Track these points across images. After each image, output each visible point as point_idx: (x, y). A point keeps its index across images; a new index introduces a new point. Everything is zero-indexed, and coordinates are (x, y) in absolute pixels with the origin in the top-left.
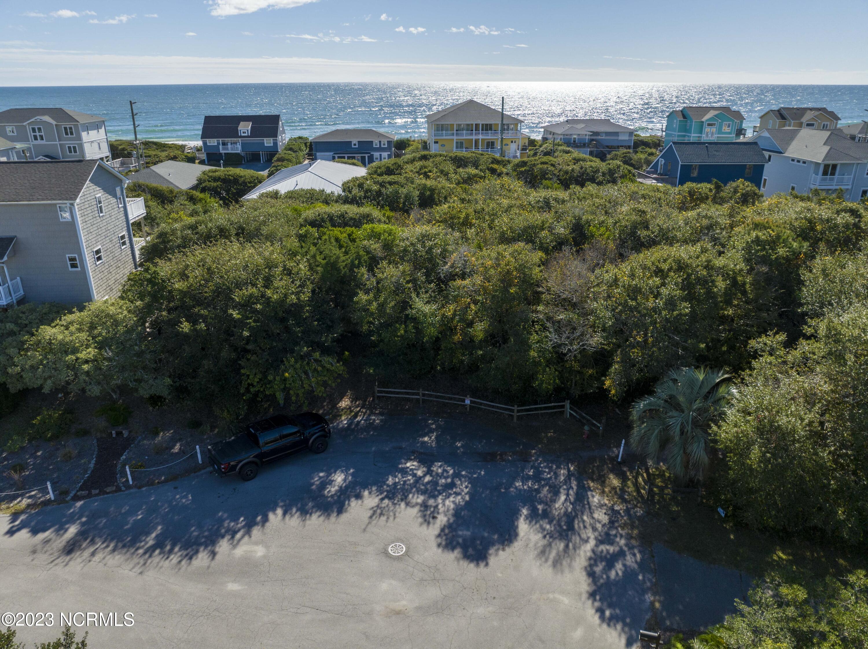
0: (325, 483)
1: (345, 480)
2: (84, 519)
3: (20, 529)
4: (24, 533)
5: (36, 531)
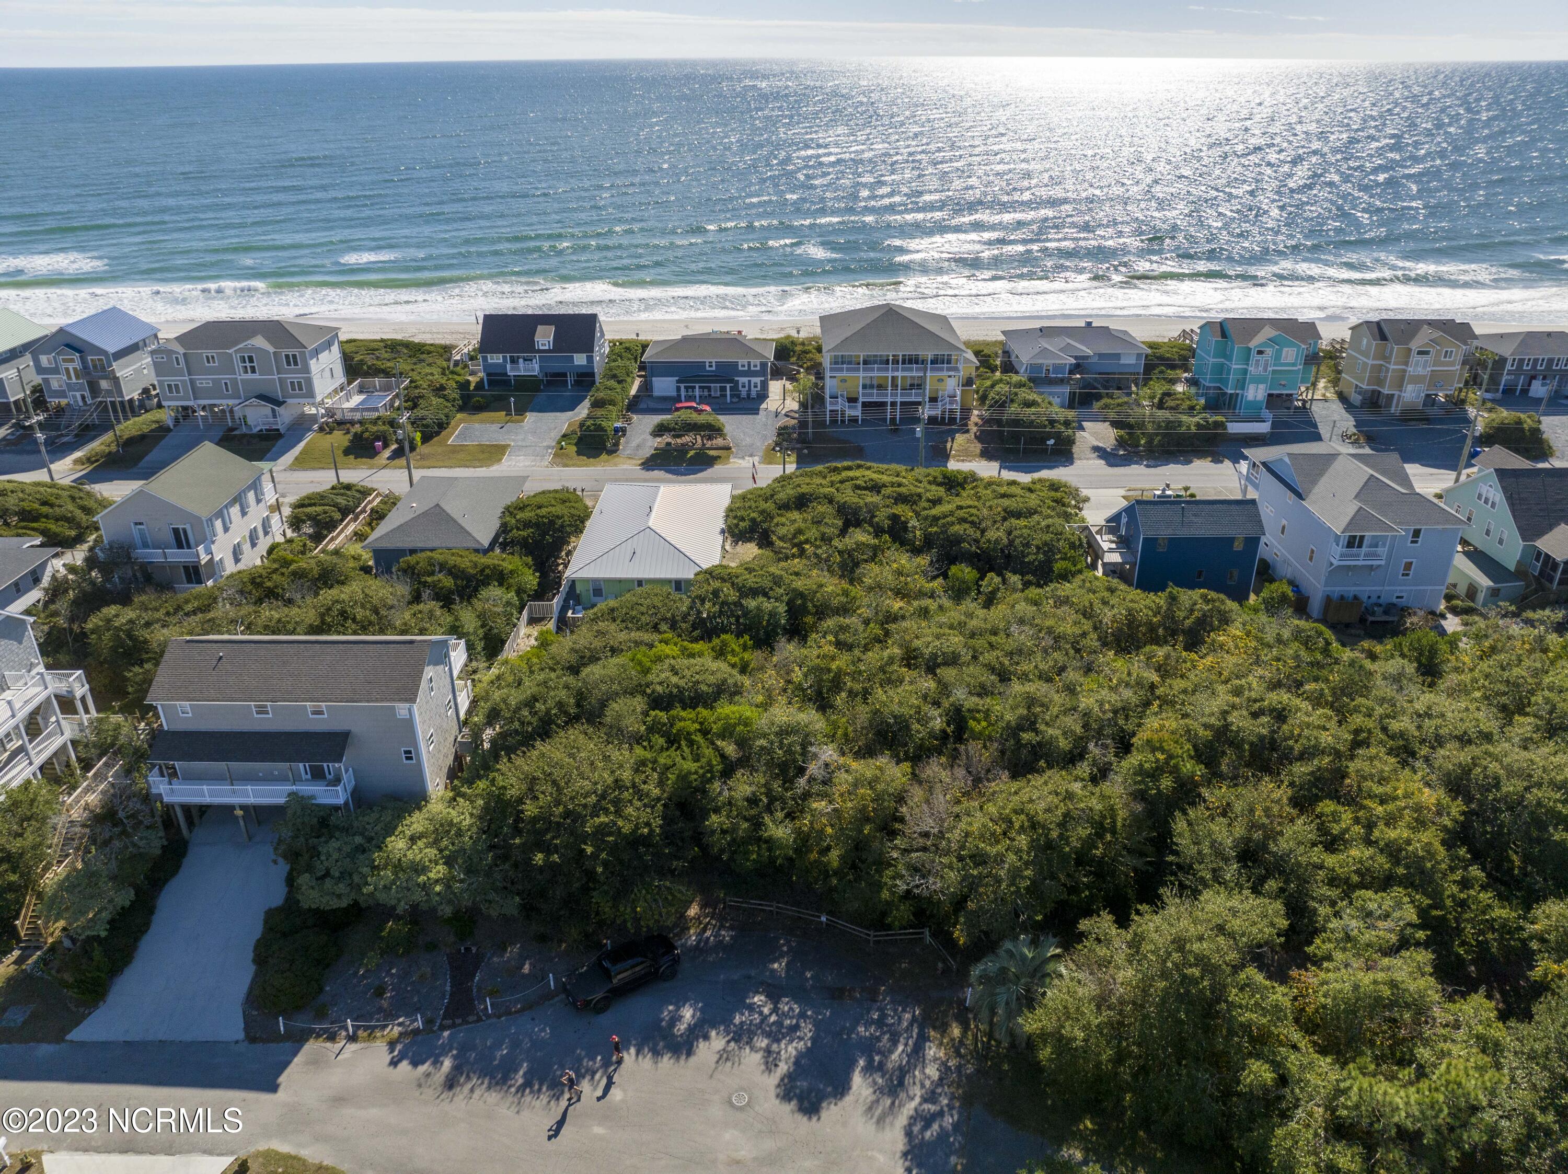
0: (675, 1019)
1: (693, 1016)
2: (455, 1052)
3: (400, 1061)
4: (404, 1065)
5: (415, 1064)
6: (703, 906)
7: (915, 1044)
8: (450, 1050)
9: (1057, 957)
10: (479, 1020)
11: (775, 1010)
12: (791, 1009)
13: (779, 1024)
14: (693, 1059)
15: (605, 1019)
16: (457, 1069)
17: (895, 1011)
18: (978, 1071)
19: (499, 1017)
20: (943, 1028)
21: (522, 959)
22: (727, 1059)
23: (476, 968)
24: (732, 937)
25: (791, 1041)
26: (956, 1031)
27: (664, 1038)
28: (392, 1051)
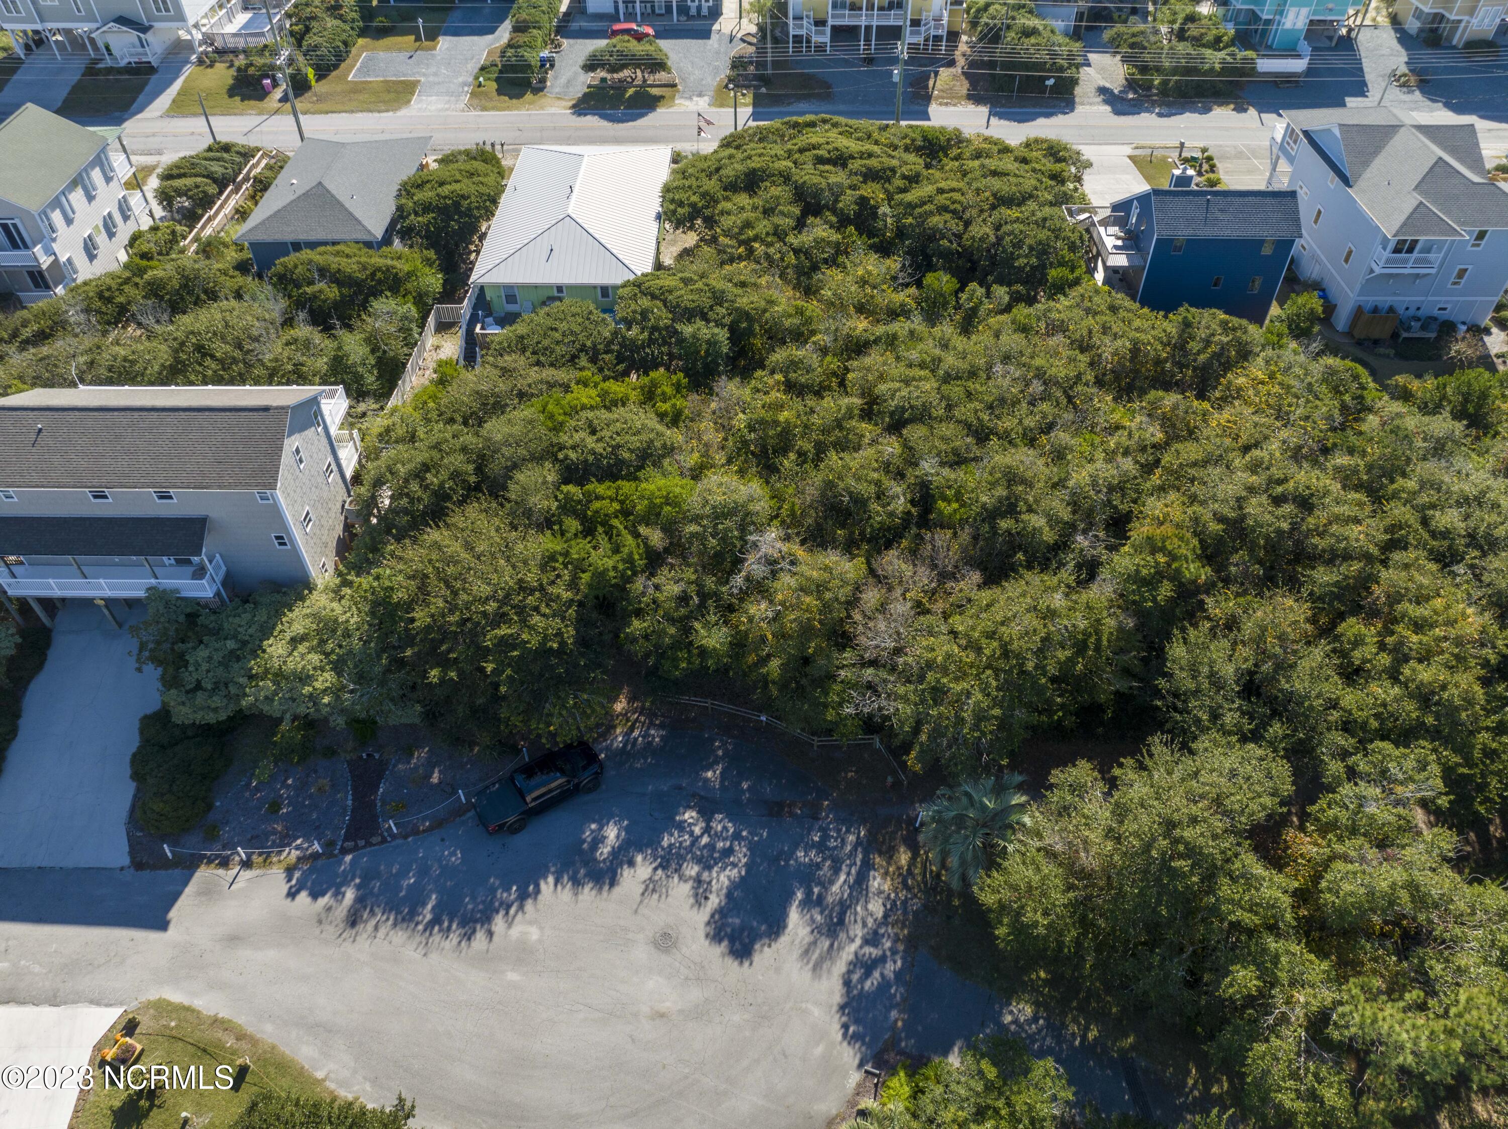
0: (599, 840)
1: (618, 837)
2: (358, 881)
3: (298, 892)
4: (303, 897)
5: (315, 895)
6: (631, 700)
7: (859, 873)
8: (353, 879)
9: (1022, 807)
10: (384, 841)
11: (707, 830)
12: (725, 828)
13: (711, 847)
14: (617, 890)
15: (521, 840)
16: (360, 901)
17: (839, 831)
18: (925, 906)
19: (405, 837)
20: (890, 854)
21: (430, 765)
22: (654, 890)
23: (380, 777)
24: (662, 737)
25: (723, 869)
26: (904, 857)
27: (586, 864)
28: (289, 880)
